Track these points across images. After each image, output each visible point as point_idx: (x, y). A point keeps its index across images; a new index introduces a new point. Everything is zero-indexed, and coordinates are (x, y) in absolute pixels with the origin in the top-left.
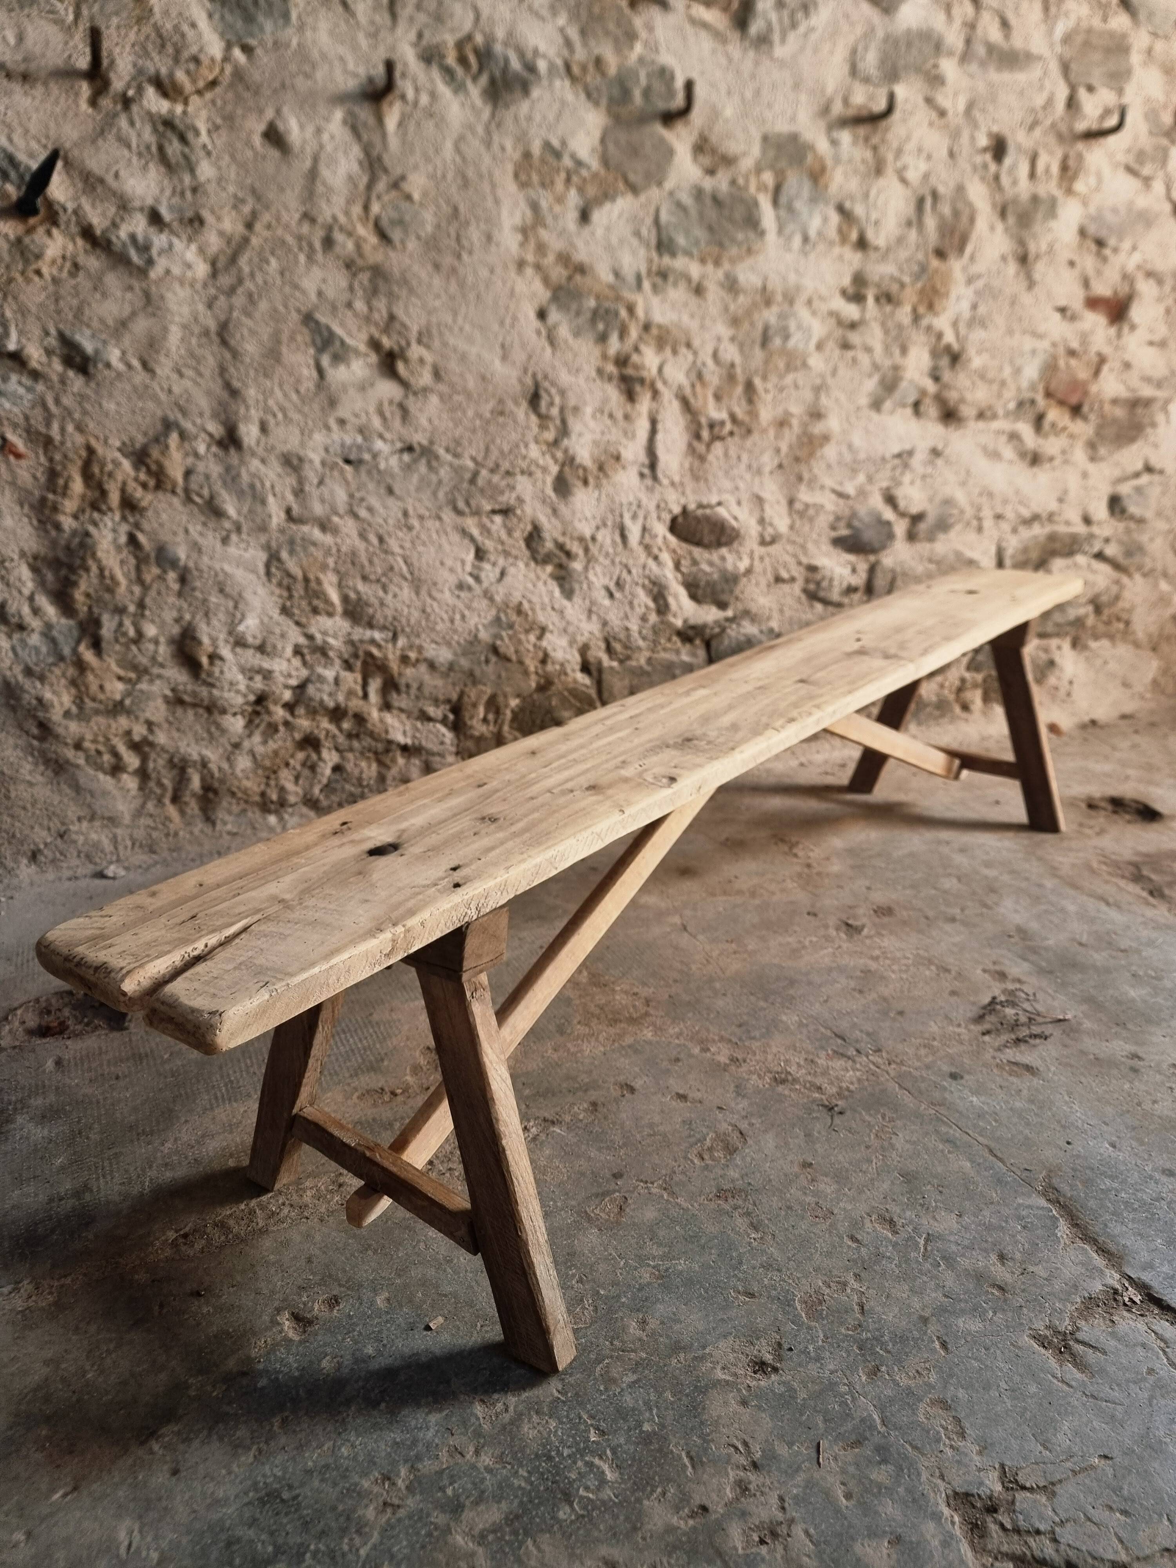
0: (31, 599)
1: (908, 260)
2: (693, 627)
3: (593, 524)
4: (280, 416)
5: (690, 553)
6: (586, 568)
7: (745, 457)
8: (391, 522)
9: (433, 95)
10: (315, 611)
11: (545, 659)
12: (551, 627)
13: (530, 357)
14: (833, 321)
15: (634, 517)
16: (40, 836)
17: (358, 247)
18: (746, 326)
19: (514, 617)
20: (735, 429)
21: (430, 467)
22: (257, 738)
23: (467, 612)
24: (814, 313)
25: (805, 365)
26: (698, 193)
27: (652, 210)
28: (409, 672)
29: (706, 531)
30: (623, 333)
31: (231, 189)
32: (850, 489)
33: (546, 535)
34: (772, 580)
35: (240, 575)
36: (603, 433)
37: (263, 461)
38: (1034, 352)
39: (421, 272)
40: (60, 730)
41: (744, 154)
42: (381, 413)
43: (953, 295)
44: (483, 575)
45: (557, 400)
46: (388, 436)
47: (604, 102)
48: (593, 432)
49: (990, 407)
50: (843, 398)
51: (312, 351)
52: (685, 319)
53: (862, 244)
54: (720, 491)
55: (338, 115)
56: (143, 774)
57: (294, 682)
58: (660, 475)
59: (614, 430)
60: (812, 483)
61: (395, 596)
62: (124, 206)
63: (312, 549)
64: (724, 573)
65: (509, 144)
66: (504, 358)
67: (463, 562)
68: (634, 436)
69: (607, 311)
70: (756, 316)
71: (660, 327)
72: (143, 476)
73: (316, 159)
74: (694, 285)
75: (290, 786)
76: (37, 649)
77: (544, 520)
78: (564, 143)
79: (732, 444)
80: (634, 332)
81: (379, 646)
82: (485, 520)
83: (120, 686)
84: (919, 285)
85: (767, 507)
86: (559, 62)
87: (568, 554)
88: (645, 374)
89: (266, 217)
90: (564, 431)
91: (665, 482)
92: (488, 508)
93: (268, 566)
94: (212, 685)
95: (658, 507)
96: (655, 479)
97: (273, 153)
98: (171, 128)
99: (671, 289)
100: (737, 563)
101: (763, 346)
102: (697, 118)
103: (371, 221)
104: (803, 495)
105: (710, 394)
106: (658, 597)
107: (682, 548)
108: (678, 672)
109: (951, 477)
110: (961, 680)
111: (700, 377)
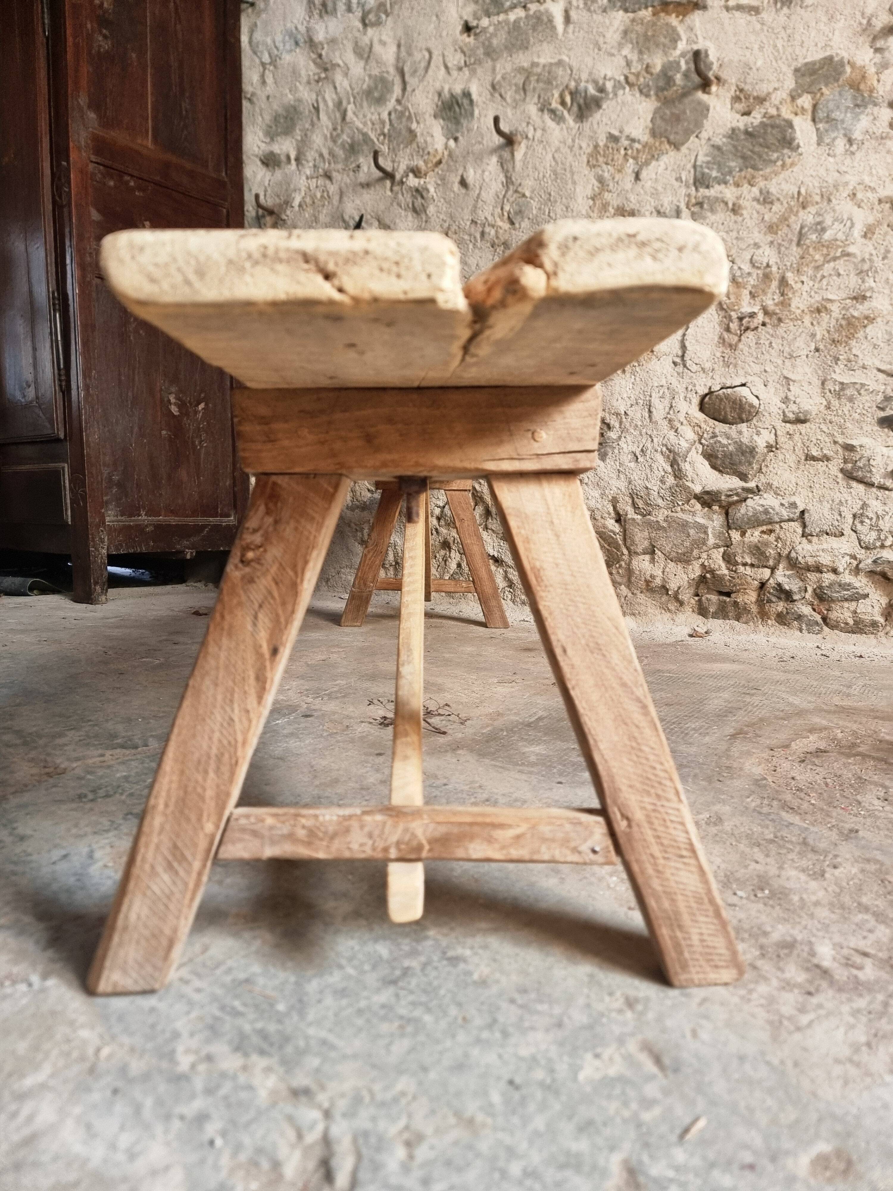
2: (707, 493)
3: (629, 403)
5: (713, 428)
6: (620, 438)
7: (776, 344)
9: (544, 129)
15: (662, 397)
17: (497, 232)
18: (783, 230)
20: (767, 320)
24: (859, 204)
25: (846, 254)
26: (733, 133)
27: (692, 158)
29: (728, 410)
31: (442, 216)
34: (802, 457)
41: (776, 90)
47: (653, 92)
54: (746, 374)
55: (494, 159)
58: (689, 364)
60: (852, 364)
64: (741, 446)
65: (585, 144)
70: (793, 218)
74: (730, 205)
78: (622, 130)
79: (765, 333)
85: (795, 388)
86: (622, 79)
87: (609, 426)
91: (694, 368)
95: (687, 389)
96: (685, 366)
97: (463, 191)
98: (419, 192)
99: (709, 214)
100: (755, 437)
101: (798, 244)
102: (732, 77)
103: (506, 214)
104: (840, 375)
105: (746, 292)
106: (674, 463)
107: (709, 424)
108: (692, 532)
111: (734, 279)
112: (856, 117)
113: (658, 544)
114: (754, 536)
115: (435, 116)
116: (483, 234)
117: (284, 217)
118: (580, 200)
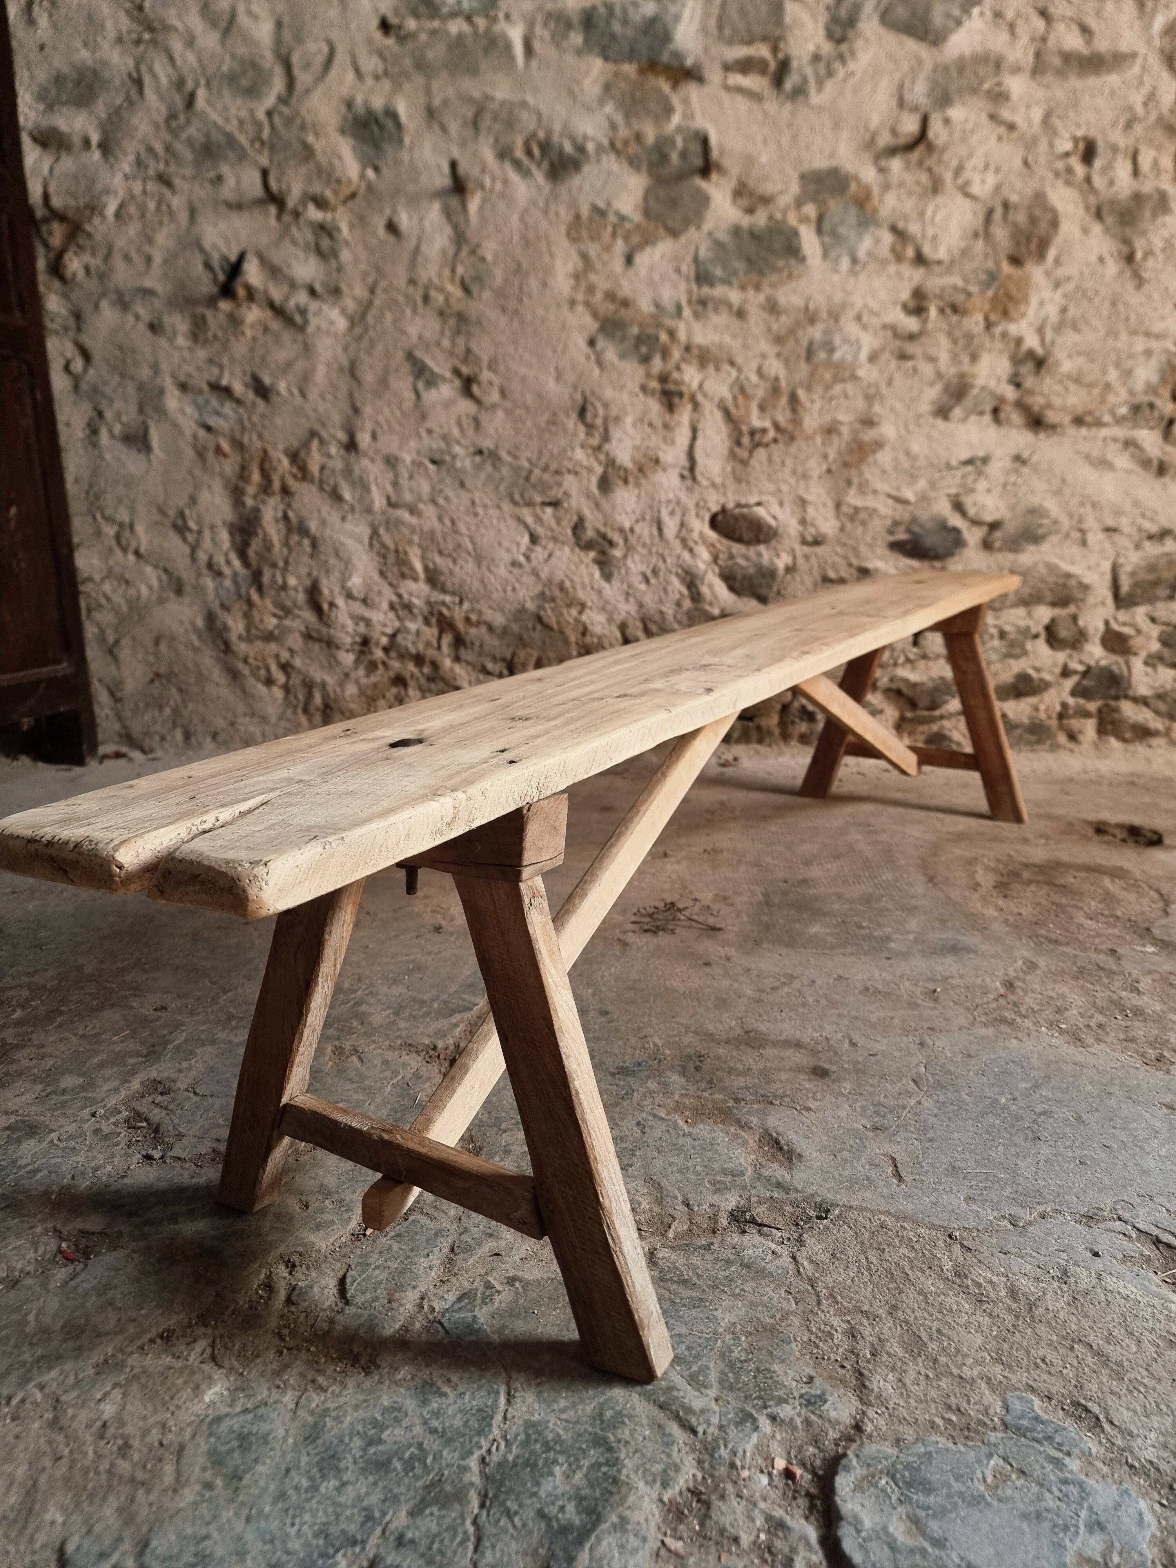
0: (226, 555)
1: (974, 271)
3: (634, 518)
4: (385, 427)
5: (729, 548)
6: (625, 556)
7: (789, 463)
8: (462, 509)
9: (506, 182)
10: (403, 576)
11: (585, 632)
12: (589, 604)
13: (580, 377)
14: (889, 333)
15: (672, 513)
16: (220, 723)
17: (448, 299)
18: (791, 343)
19: (557, 593)
20: (779, 436)
21: (495, 467)
22: (361, 672)
23: (517, 586)
24: (865, 327)
25: (854, 377)
26: (736, 231)
27: (692, 250)
28: (473, 631)
29: (744, 530)
30: (665, 354)
31: (362, 267)
32: (909, 494)
33: (588, 525)
34: (819, 579)
35: (350, 544)
36: (643, 440)
37: (372, 460)
38: (1148, 353)
39: (492, 314)
40: (234, 648)
41: (782, 192)
42: (459, 424)
43: (1034, 301)
44: (533, 556)
45: (601, 412)
46: (463, 441)
47: (645, 167)
48: (632, 438)
49: (1090, 413)
50: (898, 406)
51: (411, 379)
52: (727, 339)
53: (920, 260)
54: (761, 493)
55: (436, 206)
56: (286, 688)
57: (389, 631)
58: (699, 477)
59: (653, 437)
60: (863, 488)
61: (462, 568)
62: (293, 285)
63: (403, 529)
64: (760, 568)
65: (562, 211)
66: (558, 379)
67: (518, 544)
68: (673, 443)
69: (649, 337)
70: (800, 333)
71: (700, 347)
72: (295, 470)
73: (419, 239)
74: (735, 308)
76: (228, 590)
77: (588, 513)
78: (609, 204)
79: (777, 451)
80: (676, 354)
81: (448, 608)
82: (538, 510)
83: (274, 621)
84: (990, 293)
85: (811, 510)
86: (606, 142)
87: (611, 543)
88: (684, 389)
89: (383, 284)
90: (606, 437)
91: (705, 483)
92: (538, 499)
93: (371, 538)
94: (329, 626)
95: (697, 505)
96: (694, 481)
97: (391, 239)
98: (324, 230)
99: (712, 315)
100: (776, 560)
101: (807, 360)
102: (734, 167)
103: (457, 280)
104: (853, 499)
105: (755, 404)
106: (690, 585)
107: (722, 544)
109: (1040, 485)
110: (1064, 705)
111: (742, 390)
112: (860, 238)
115: (342, 131)
116: (426, 299)
117: (88, 228)
118: (560, 278)
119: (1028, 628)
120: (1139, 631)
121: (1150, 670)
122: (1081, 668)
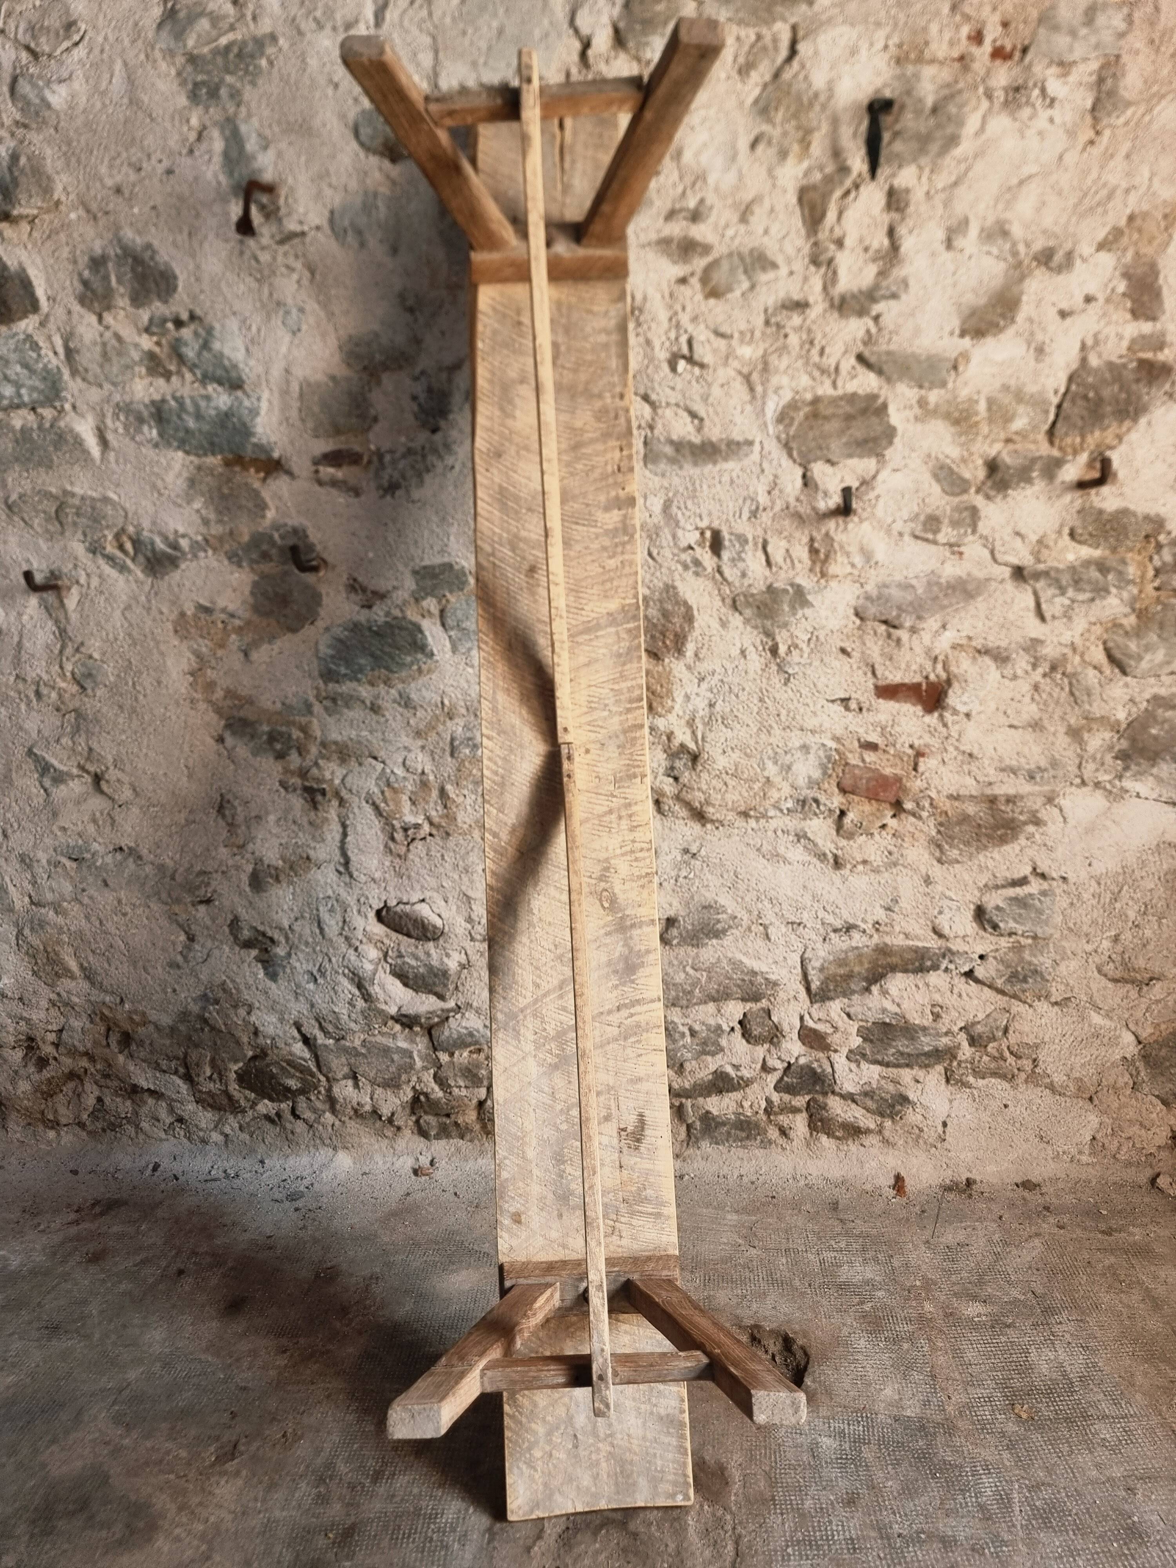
2: (405, 1016)
3: (291, 916)
4: (16, 825)
5: (398, 944)
7: (449, 857)
8: (109, 908)
9: (102, 577)
10: (59, 975)
11: (256, 1033)
12: (257, 1004)
13: (214, 775)
15: (332, 910)
17: (60, 696)
18: (433, 737)
19: (221, 994)
20: (434, 831)
21: (138, 865)
22: (32, 1069)
23: (177, 987)
26: (354, 627)
27: (312, 646)
28: (141, 1030)
29: (410, 926)
30: (301, 751)
33: (244, 923)
36: (289, 838)
38: (806, 748)
39: (109, 712)
41: (398, 588)
42: (94, 821)
43: (679, 696)
44: (191, 955)
45: (240, 810)
46: (100, 839)
47: (246, 563)
48: (278, 836)
49: (754, 807)
51: (36, 776)
52: (364, 734)
54: (423, 888)
55: (33, 601)
57: (54, 1028)
58: (355, 874)
59: (301, 834)
61: (117, 968)
63: (50, 929)
64: (430, 968)
65: (165, 608)
66: (191, 776)
67: (174, 943)
68: (323, 840)
69: (281, 734)
70: (441, 728)
71: (336, 743)
74: (368, 703)
75: (62, 1110)
77: (243, 911)
78: (213, 602)
79: (434, 844)
80: (314, 750)
81: (109, 1008)
82: (190, 908)
85: (476, 906)
86: (200, 539)
87: (272, 940)
88: (326, 785)
90: (249, 836)
91: (363, 878)
92: (188, 898)
93: (17, 939)
95: (360, 901)
96: (351, 876)
99: (346, 711)
100: (445, 960)
101: (452, 755)
102: (340, 563)
103: (68, 674)
105: (405, 798)
106: (360, 986)
107: (392, 939)
108: (396, 1057)
109: (713, 880)
110: (768, 1101)
111: (389, 785)
113: (360, 1070)
114: (463, 1057)
116: (38, 694)
118: (174, 675)
119: (719, 1027)
120: (836, 1029)
121: (853, 1066)
122: (780, 1066)
